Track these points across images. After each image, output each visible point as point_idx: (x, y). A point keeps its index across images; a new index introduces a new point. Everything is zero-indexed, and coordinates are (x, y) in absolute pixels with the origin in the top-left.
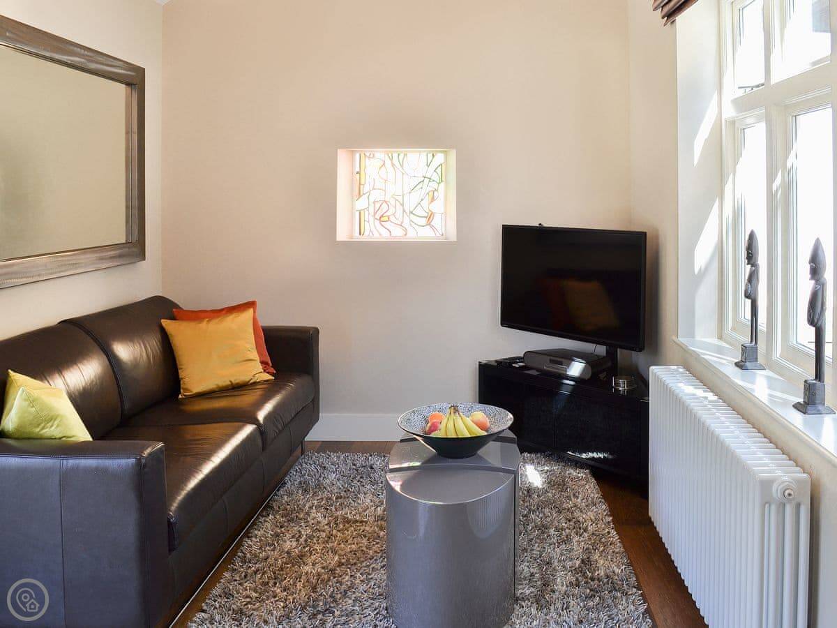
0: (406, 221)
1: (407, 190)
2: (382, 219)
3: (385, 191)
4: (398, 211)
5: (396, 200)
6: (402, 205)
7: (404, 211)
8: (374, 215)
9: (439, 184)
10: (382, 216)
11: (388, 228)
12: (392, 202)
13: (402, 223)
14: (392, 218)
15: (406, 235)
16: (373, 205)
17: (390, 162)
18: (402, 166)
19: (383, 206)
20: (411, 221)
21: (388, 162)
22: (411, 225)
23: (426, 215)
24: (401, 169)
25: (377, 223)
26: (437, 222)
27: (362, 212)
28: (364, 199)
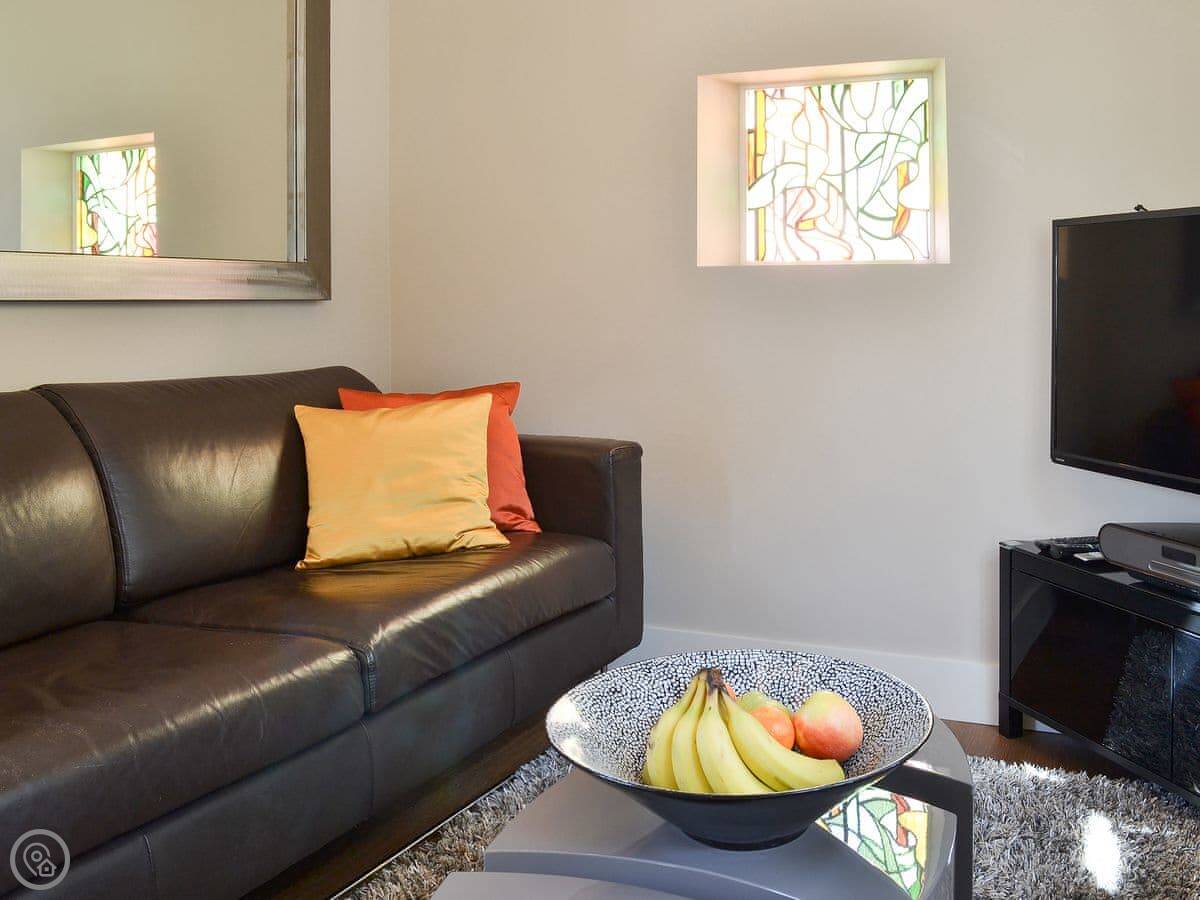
0: (851, 227)
1: (851, 162)
2: (801, 226)
3: (806, 166)
4: (833, 209)
5: (830, 184)
6: (842, 194)
7: (846, 207)
8: (785, 218)
9: (921, 145)
10: (801, 220)
11: (812, 244)
12: (822, 187)
13: (842, 232)
14: (821, 223)
15: (850, 258)
16: (782, 196)
17: (816, 104)
18: (840, 112)
19: (801, 199)
20: (860, 227)
21: (812, 106)
22: (860, 236)
23: (894, 214)
24: (838, 117)
25: (791, 233)
26: (916, 228)
27: (761, 212)
28: (763, 185)
